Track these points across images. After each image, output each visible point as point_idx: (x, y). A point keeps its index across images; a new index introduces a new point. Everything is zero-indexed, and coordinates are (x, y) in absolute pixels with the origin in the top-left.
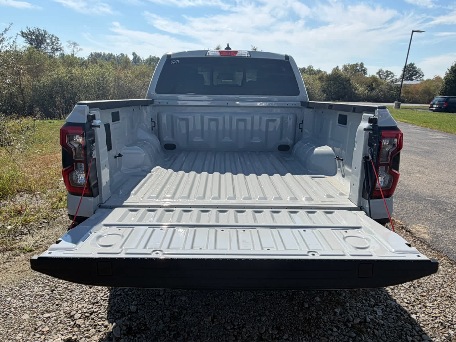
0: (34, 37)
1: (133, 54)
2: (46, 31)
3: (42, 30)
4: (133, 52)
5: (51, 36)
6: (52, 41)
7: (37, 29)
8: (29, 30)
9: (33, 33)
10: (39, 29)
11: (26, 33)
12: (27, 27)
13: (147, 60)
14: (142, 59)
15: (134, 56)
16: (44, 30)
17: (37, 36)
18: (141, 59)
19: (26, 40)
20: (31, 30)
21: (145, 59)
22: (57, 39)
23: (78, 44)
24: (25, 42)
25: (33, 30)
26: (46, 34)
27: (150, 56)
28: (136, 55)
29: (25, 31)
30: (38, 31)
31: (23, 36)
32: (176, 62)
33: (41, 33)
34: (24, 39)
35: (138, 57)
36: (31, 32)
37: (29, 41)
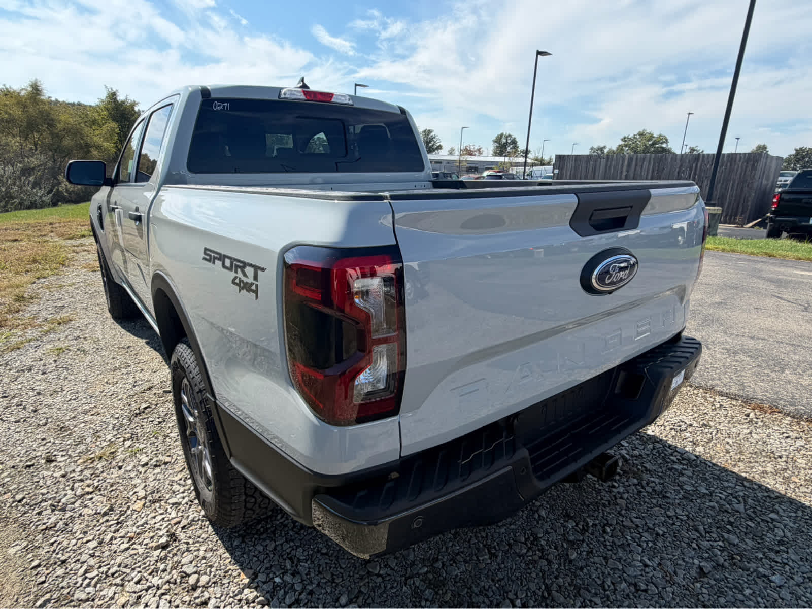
32: (224, 107)
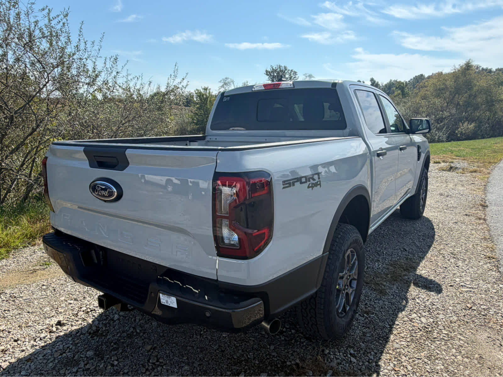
0: (275, 74)
1: (370, 81)
2: (286, 67)
3: (283, 66)
4: (371, 77)
5: (290, 71)
6: (290, 76)
7: (279, 66)
8: (273, 68)
9: (276, 71)
10: (281, 66)
11: (270, 71)
12: (271, 66)
13: (386, 85)
14: (381, 85)
15: (371, 82)
16: (284, 66)
17: (278, 73)
18: (379, 85)
19: (269, 78)
20: (274, 68)
21: (384, 85)
22: (295, 73)
23: (313, 76)
24: (268, 79)
25: (276, 68)
26: (286, 70)
27: (391, 80)
28: (374, 81)
29: (269, 70)
30: (280, 68)
31: (267, 74)
33: (282, 69)
34: (268, 77)
35: (376, 83)
36: (274, 70)
37: (271, 78)
